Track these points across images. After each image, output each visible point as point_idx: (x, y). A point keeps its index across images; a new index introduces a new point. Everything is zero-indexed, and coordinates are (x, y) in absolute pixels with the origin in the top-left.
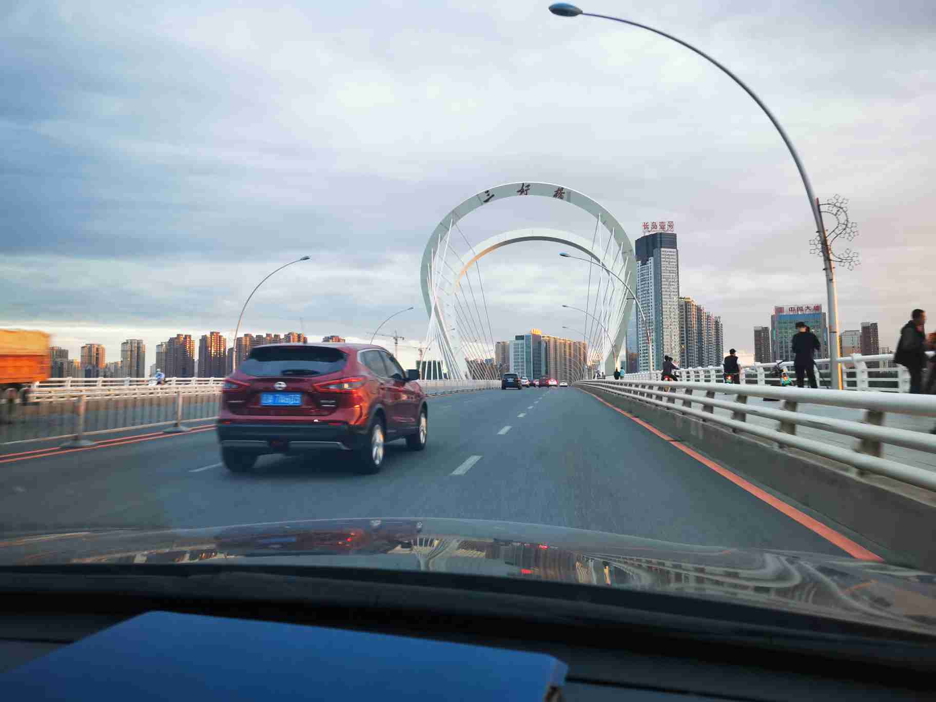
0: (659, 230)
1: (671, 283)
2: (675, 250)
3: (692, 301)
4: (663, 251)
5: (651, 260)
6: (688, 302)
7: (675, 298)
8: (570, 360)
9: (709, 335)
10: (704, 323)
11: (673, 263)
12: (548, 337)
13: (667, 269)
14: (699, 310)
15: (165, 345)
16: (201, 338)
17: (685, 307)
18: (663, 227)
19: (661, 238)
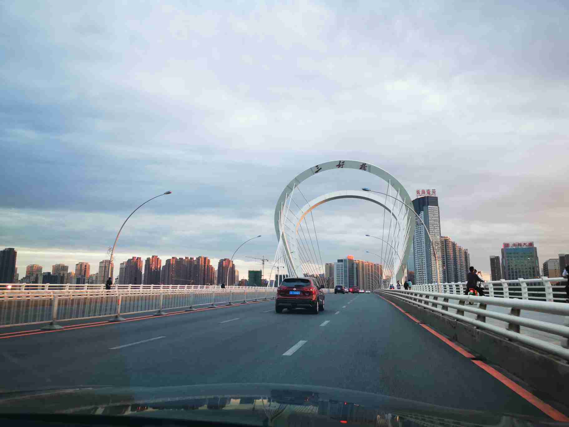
0: (426, 195)
1: (436, 228)
2: (437, 207)
3: (449, 239)
4: (430, 208)
5: (422, 213)
6: (447, 240)
7: (438, 237)
8: (372, 275)
9: (461, 261)
10: (458, 254)
11: (436, 215)
12: (358, 261)
13: (432, 218)
14: (454, 244)
15: (125, 264)
16: (146, 259)
17: (445, 242)
18: (429, 193)
19: (428, 199)
